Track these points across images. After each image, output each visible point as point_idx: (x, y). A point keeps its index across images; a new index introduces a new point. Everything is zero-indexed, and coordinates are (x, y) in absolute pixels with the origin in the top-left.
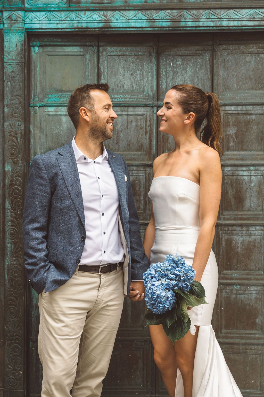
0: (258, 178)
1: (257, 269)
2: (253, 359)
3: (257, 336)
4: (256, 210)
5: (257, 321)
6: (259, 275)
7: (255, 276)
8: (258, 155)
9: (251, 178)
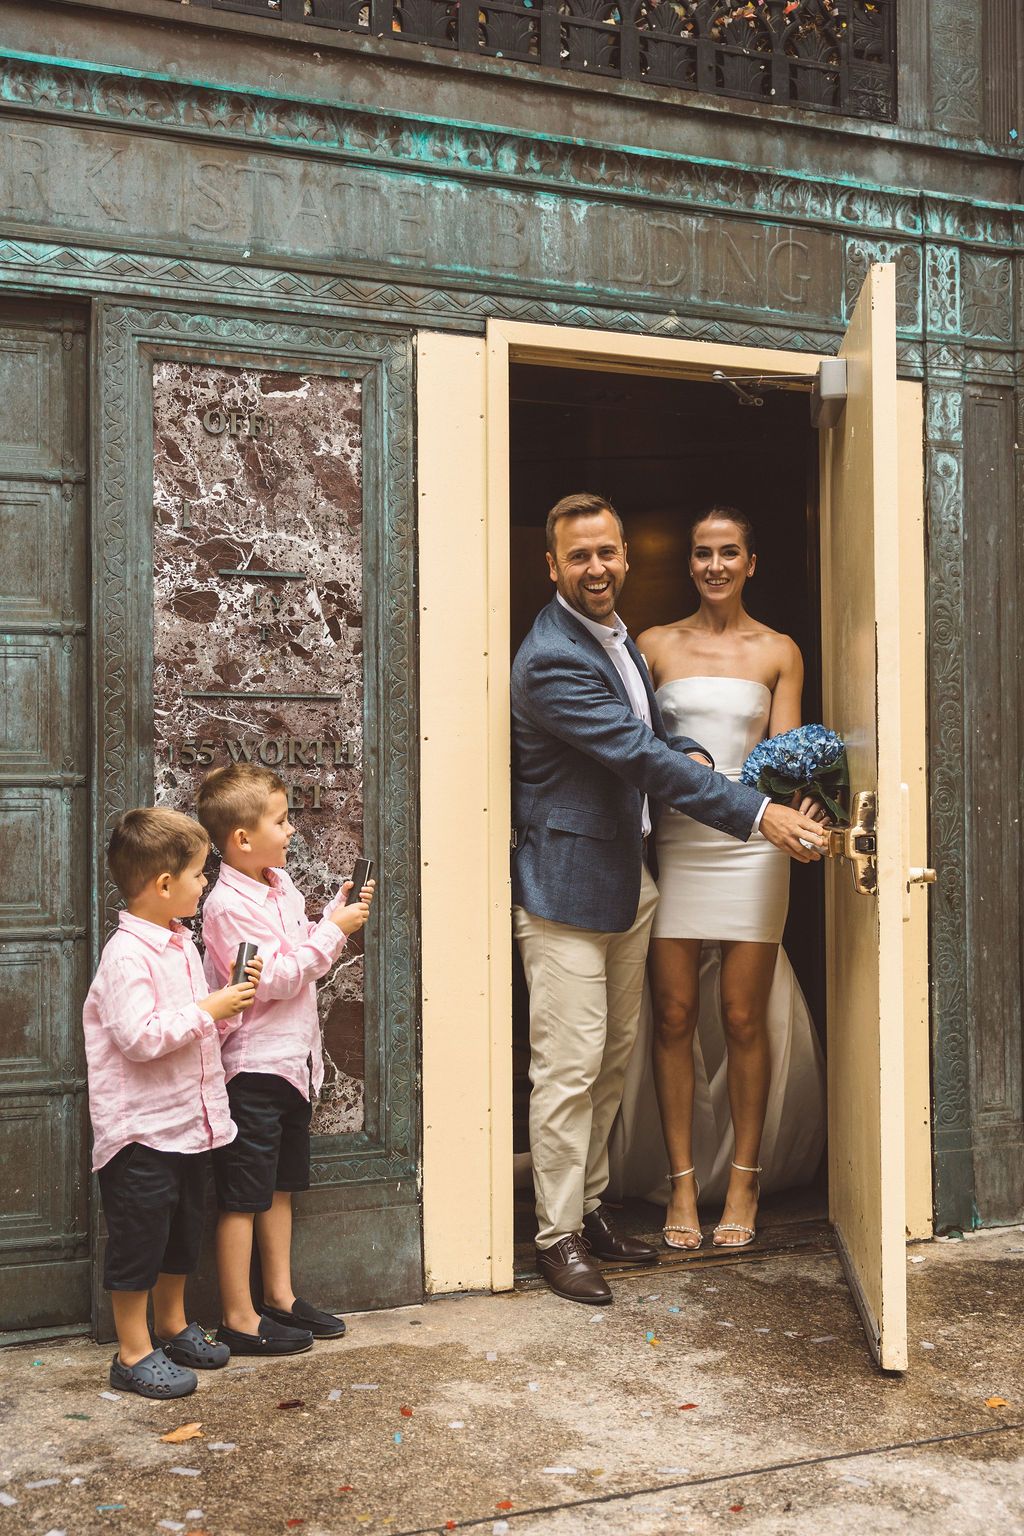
0: (24, 664)
1: (26, 896)
2: (17, 1131)
3: (26, 1071)
4: (21, 745)
5: (28, 1030)
6: (31, 912)
7: (20, 916)
8: (24, 606)
9: (6, 663)
